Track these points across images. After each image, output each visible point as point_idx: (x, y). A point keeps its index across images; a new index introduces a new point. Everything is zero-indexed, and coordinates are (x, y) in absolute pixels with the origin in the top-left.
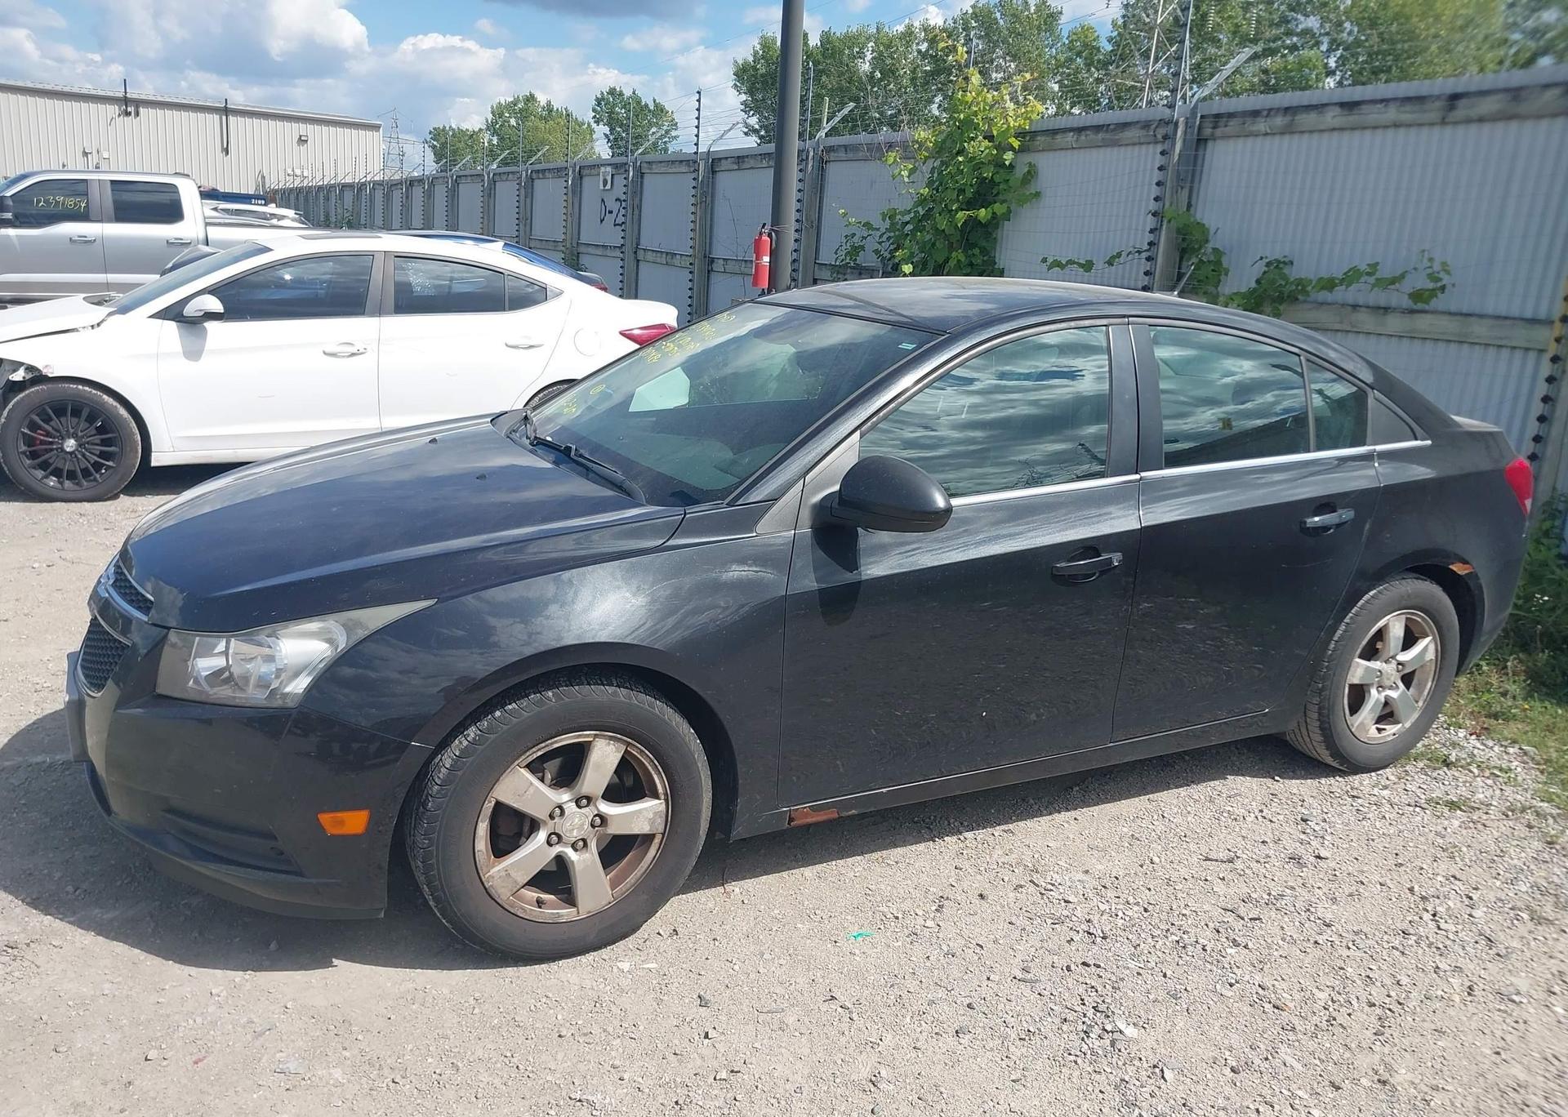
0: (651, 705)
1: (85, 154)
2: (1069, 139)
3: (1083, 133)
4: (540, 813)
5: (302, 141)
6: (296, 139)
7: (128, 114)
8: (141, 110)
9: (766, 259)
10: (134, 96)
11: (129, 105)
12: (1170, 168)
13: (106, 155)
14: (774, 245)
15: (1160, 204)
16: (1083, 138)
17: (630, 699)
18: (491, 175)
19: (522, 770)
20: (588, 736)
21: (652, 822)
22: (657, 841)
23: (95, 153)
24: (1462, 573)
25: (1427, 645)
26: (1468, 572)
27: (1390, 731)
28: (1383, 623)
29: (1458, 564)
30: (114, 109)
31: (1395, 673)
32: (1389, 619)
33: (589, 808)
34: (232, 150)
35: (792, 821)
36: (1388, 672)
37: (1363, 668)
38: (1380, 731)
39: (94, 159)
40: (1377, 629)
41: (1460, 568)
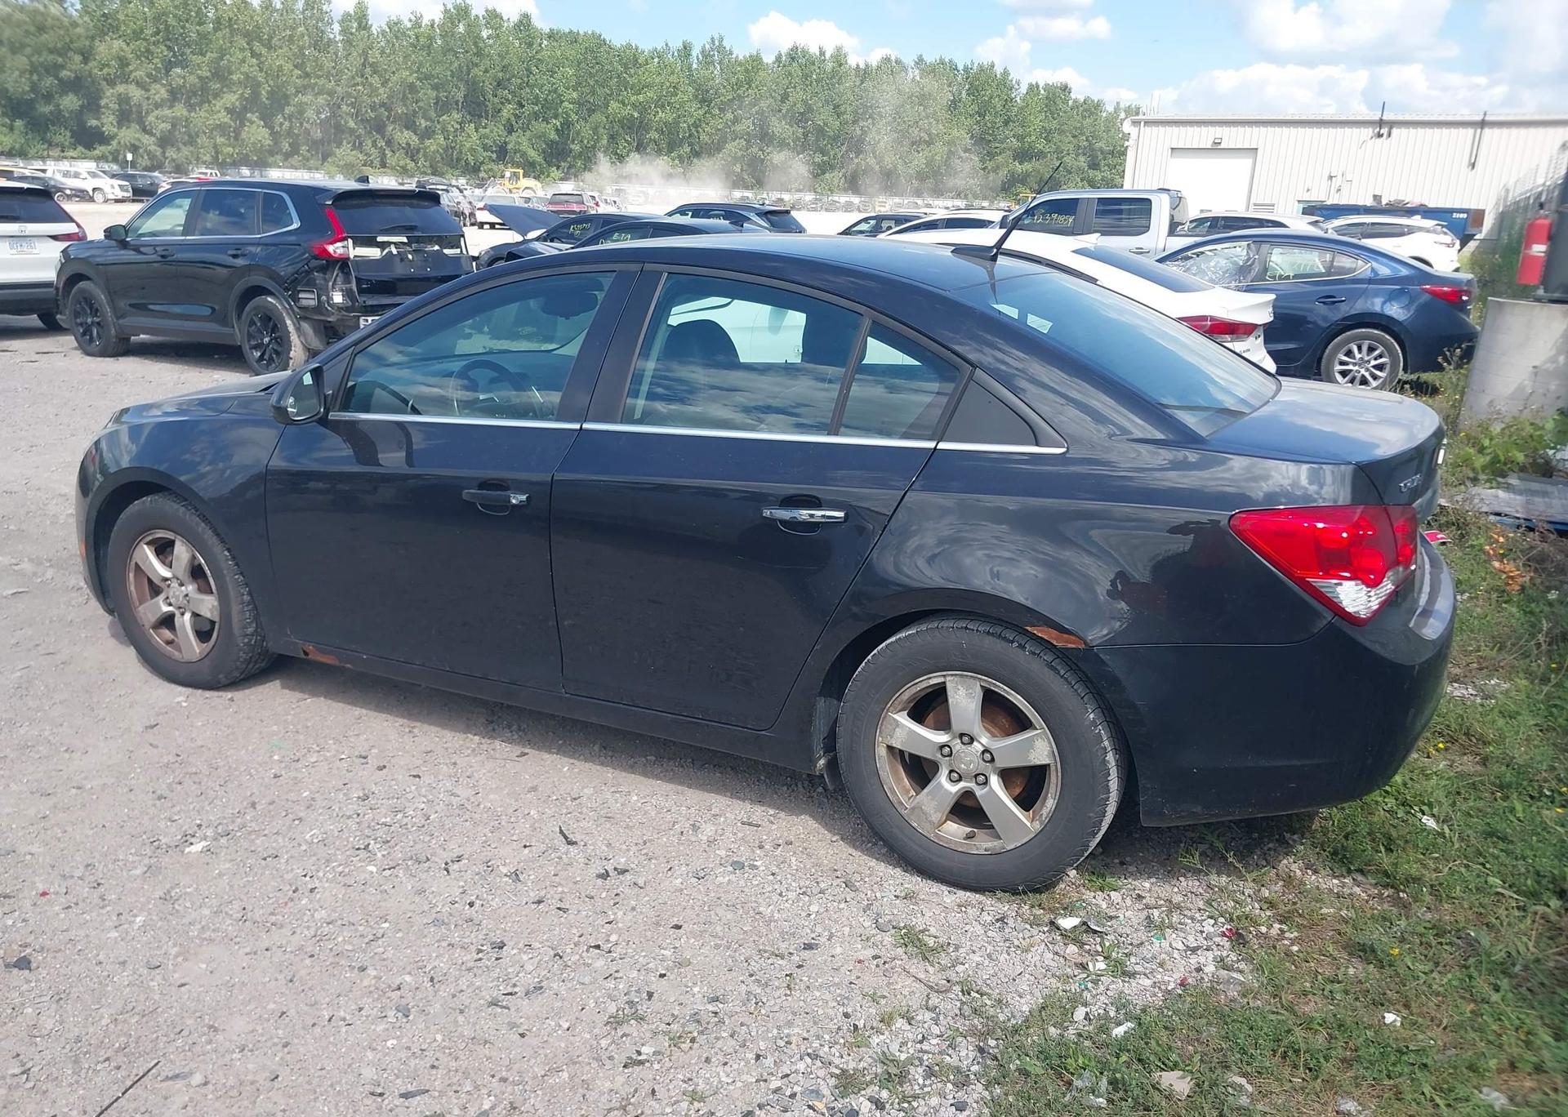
0: (198, 525)
1: (1331, 178)
4: (159, 581)
7: (1380, 136)
9: (1539, 249)
10: (1391, 117)
11: (1383, 127)
14: (1553, 230)
17: (186, 516)
19: (145, 546)
20: (171, 535)
21: (212, 611)
22: (217, 627)
23: (1339, 175)
24: (1059, 645)
25: (1031, 740)
26: (1073, 646)
27: (984, 844)
28: (935, 679)
29: (1045, 629)
30: (1369, 132)
31: (977, 760)
32: (944, 676)
33: (183, 588)
34: (1479, 165)
35: (306, 653)
36: (963, 755)
37: (905, 731)
38: (970, 837)
39: (1337, 182)
40: (924, 685)
41: (1053, 636)
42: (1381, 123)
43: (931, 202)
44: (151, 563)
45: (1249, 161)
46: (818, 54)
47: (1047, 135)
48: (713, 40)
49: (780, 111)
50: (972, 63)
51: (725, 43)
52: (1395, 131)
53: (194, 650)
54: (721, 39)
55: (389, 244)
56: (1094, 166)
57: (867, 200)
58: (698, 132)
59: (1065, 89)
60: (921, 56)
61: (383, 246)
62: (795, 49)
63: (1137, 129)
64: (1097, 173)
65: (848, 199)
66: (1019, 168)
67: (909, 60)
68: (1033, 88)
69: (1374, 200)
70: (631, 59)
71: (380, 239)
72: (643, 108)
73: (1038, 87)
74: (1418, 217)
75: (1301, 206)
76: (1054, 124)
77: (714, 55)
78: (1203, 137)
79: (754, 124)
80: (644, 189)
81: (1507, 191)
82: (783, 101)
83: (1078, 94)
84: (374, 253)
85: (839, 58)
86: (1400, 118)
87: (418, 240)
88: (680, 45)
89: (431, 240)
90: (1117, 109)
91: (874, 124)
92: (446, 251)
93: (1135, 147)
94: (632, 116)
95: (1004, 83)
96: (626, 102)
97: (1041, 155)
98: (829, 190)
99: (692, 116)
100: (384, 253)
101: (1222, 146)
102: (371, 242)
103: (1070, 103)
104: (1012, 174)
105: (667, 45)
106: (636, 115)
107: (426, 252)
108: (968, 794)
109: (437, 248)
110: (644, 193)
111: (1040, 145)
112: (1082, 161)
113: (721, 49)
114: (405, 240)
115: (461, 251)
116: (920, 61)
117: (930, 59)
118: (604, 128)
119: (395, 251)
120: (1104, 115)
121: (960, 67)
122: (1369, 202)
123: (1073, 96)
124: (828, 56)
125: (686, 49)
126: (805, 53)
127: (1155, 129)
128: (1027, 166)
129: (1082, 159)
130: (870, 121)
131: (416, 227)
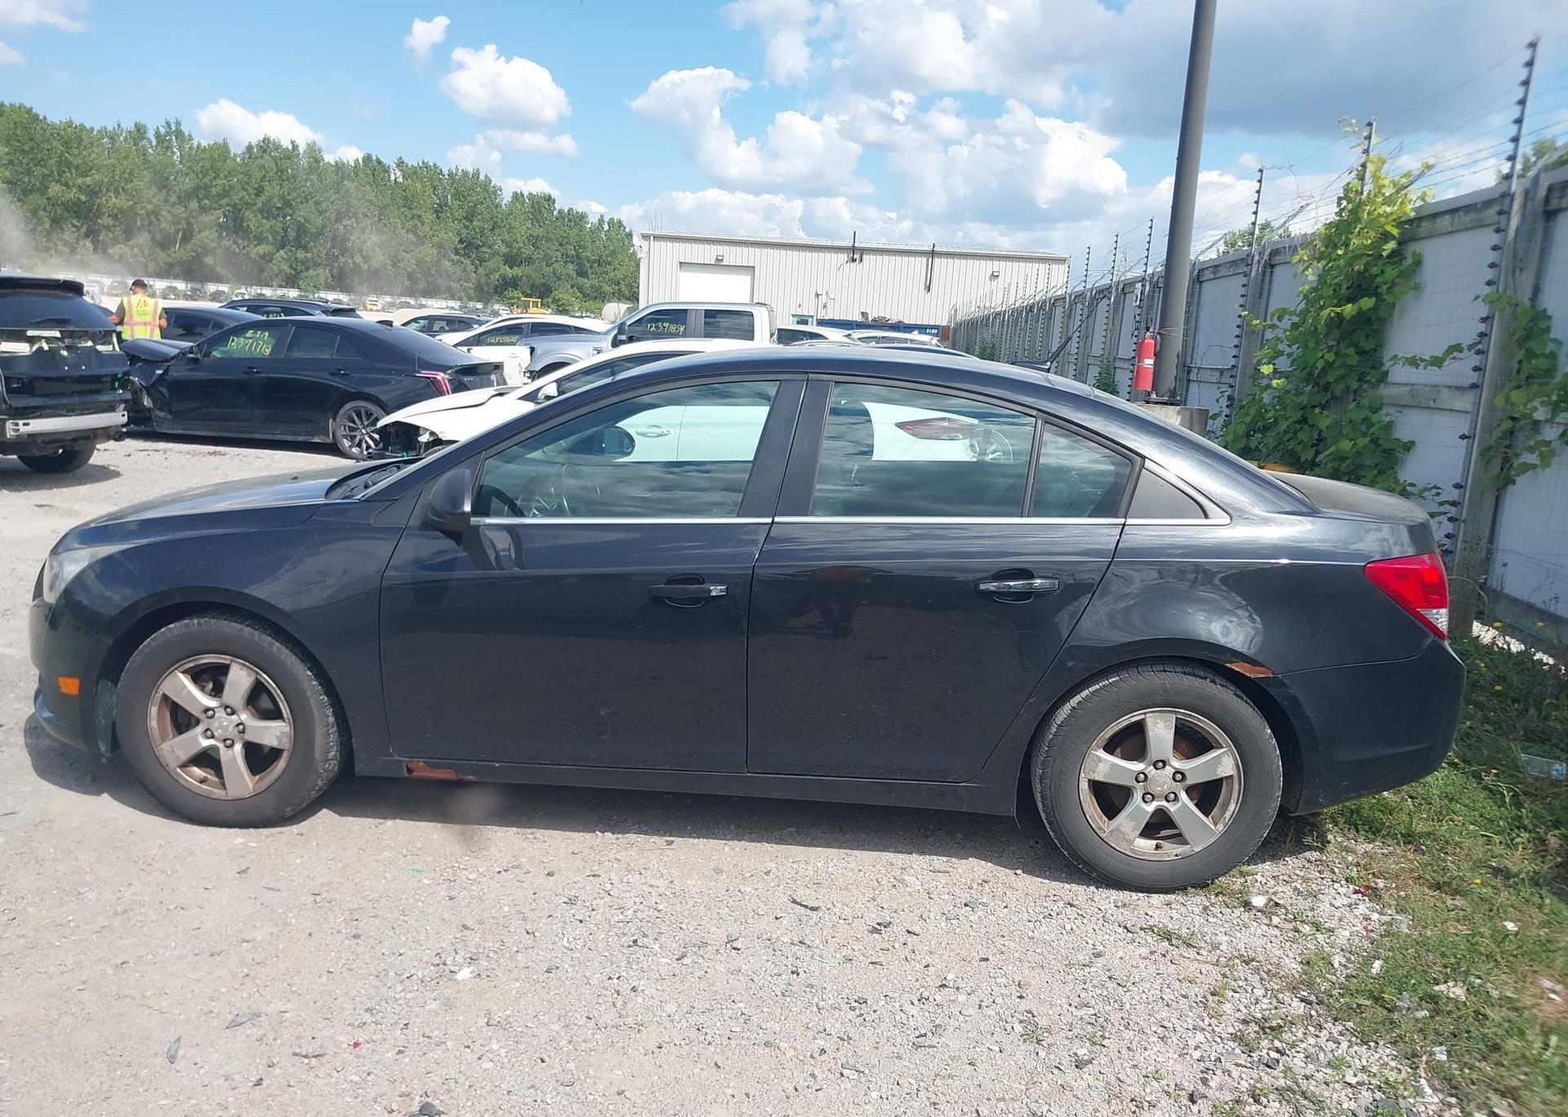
0: (271, 645)
1: (817, 295)
2: (1446, 223)
3: (1457, 214)
4: (196, 712)
5: (994, 276)
6: (989, 275)
7: (854, 260)
8: (865, 256)
9: (1149, 362)
10: (862, 245)
11: (855, 253)
12: (1506, 247)
13: (832, 297)
14: (1158, 348)
15: (1494, 287)
16: (1456, 220)
17: (254, 636)
18: (1073, 297)
19: (181, 675)
20: (226, 659)
21: (279, 739)
22: (285, 755)
23: (824, 294)
24: (1252, 676)
25: (1219, 757)
26: (1262, 676)
27: (1172, 850)
28: (1136, 717)
29: (1241, 663)
30: (844, 257)
31: (1170, 781)
32: (1144, 713)
33: (234, 717)
34: (933, 287)
35: (410, 771)
36: (1157, 779)
37: (1105, 765)
38: (1158, 847)
39: (823, 299)
40: (1127, 722)
41: (1248, 669)
42: (854, 249)
43: (424, 303)
44: (189, 691)
45: (748, 278)
46: (290, 148)
47: (535, 241)
48: (168, 124)
49: (255, 204)
50: (457, 169)
51: (183, 128)
52: (865, 257)
53: (248, 785)
54: (178, 124)
55: (40, 338)
56: (582, 273)
57: (357, 298)
58: (158, 220)
59: (549, 199)
60: (400, 158)
61: (32, 340)
62: (266, 140)
63: (647, 243)
64: (585, 280)
65: (336, 297)
66: (510, 272)
67: (389, 160)
68: (517, 197)
69: (863, 316)
70: (73, 138)
71: (30, 333)
72: (93, 192)
73: (522, 195)
74: (916, 332)
75: (795, 319)
76: (540, 232)
77: (171, 140)
78: (708, 253)
79: (225, 216)
80: (99, 279)
81: (956, 311)
82: (257, 195)
83: (562, 204)
84: (22, 348)
85: (314, 153)
86: (868, 245)
87: (71, 335)
88: (131, 127)
89: (85, 335)
90: (601, 221)
91: (358, 223)
92: (99, 348)
93: (647, 259)
94: (79, 199)
95: (488, 190)
96: (71, 183)
97: (529, 260)
98: (314, 287)
99: (150, 203)
100: (34, 349)
101: (724, 263)
102: (20, 337)
103: (555, 213)
104: (503, 278)
105: (119, 126)
106: (83, 198)
107: (78, 348)
108: (1160, 812)
109: (90, 344)
110: (98, 282)
111: (528, 251)
112: (571, 269)
113: (179, 133)
114: (58, 335)
115: (114, 348)
116: (400, 164)
117: (412, 161)
118: (44, 210)
119: (46, 347)
120: (589, 226)
121: (446, 172)
122: (858, 318)
123: (558, 206)
124: (301, 150)
125: (140, 130)
126: (278, 147)
127: (663, 244)
128: (517, 271)
129: (571, 266)
130: (353, 219)
131: (69, 320)
